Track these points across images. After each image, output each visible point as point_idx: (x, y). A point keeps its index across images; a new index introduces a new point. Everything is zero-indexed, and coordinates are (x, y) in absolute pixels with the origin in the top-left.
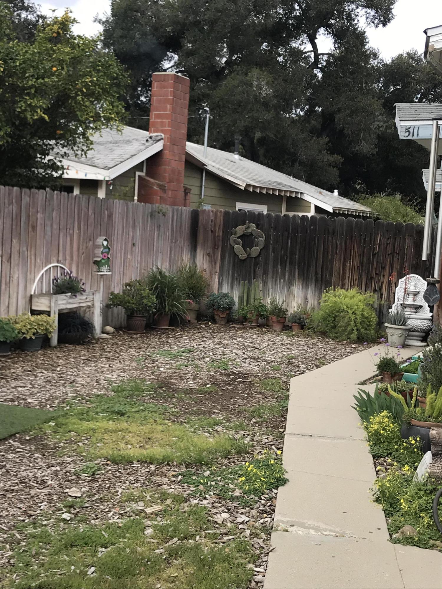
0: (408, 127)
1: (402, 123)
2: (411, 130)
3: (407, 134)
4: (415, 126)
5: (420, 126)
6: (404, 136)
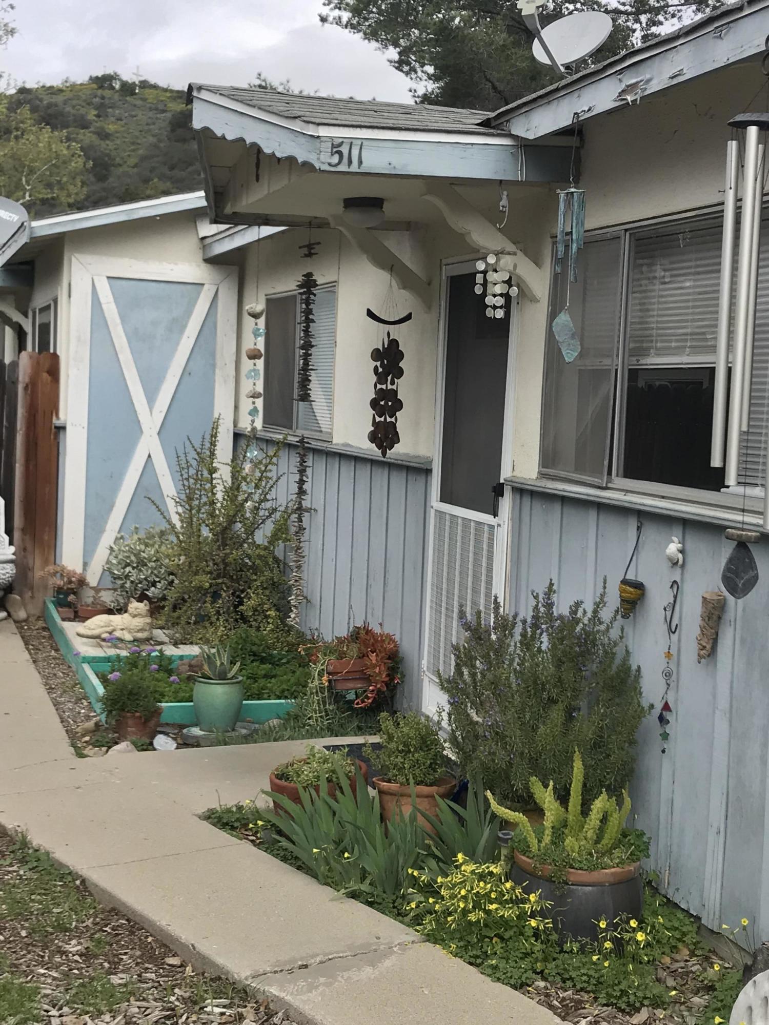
0: (337, 142)
1: (323, 132)
2: (345, 150)
3: (336, 159)
4: (354, 141)
5: (365, 143)
6: (330, 164)
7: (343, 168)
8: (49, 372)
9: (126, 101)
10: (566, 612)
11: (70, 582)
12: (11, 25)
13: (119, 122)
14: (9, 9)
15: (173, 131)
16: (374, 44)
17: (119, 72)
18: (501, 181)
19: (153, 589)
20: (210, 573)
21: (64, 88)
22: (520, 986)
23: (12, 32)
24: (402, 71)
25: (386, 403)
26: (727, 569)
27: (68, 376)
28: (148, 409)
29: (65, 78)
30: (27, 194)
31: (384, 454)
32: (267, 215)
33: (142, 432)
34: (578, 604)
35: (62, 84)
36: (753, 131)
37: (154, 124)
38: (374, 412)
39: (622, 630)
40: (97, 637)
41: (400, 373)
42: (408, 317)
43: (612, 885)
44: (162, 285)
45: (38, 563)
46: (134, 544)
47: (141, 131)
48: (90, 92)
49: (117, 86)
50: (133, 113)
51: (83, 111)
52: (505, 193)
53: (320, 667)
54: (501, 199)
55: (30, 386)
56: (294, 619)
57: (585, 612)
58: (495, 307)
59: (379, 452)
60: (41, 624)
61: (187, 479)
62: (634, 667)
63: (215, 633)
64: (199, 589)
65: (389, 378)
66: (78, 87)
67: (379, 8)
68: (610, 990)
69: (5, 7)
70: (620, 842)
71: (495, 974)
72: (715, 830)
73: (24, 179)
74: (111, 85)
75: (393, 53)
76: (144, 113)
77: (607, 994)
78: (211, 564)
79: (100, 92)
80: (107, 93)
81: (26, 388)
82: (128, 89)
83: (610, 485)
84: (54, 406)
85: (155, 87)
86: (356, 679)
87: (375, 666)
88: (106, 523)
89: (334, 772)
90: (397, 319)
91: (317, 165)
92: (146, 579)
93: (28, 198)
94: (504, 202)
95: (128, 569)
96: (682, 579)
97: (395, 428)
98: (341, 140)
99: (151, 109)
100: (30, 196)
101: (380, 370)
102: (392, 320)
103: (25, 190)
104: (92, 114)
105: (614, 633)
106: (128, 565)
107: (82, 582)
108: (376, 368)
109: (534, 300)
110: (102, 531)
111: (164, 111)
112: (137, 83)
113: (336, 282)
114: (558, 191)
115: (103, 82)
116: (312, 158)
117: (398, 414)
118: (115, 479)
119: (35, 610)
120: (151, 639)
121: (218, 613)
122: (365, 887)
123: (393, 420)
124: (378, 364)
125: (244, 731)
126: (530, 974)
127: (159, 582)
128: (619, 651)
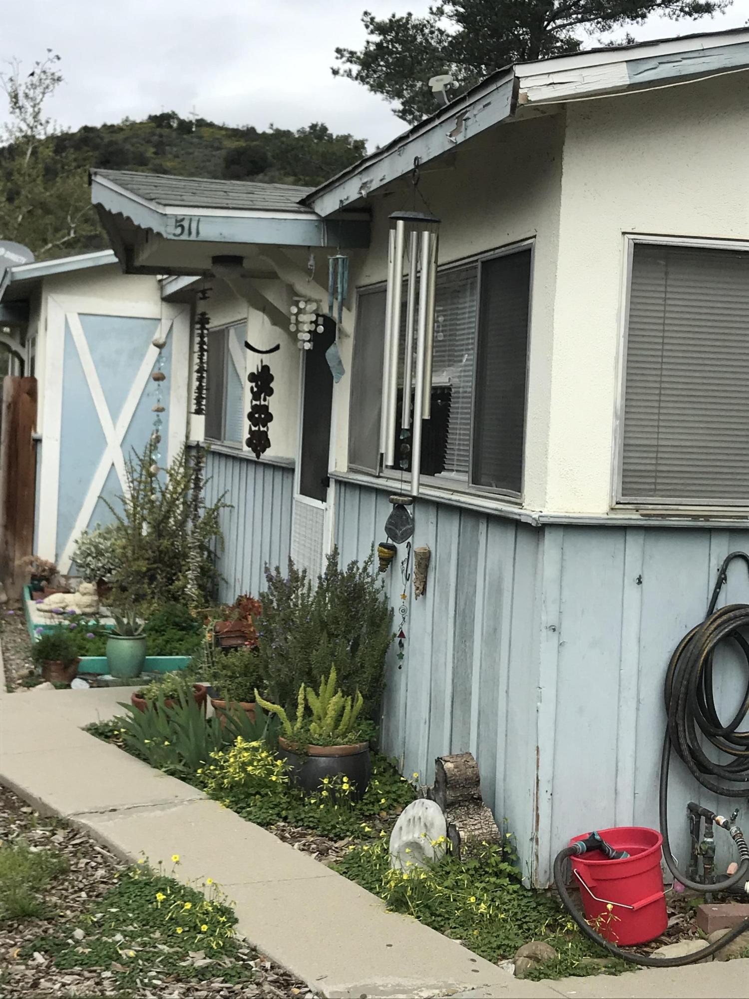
0: (179, 218)
1: (169, 211)
2: (186, 224)
3: (179, 230)
4: (193, 217)
5: (202, 219)
6: (174, 235)
7: (184, 237)
8: (28, 393)
9: (184, 139)
10: (345, 570)
11: (44, 570)
12: (57, 75)
13: (176, 159)
14: (56, 60)
15: (227, 167)
16: (379, 96)
17: (177, 112)
18: (309, 247)
19: (109, 575)
20: (148, 559)
21: (124, 127)
22: (265, 824)
23: (59, 79)
24: (405, 119)
25: (260, 416)
26: (389, 522)
27: (44, 397)
28: (112, 426)
29: (124, 118)
30: (72, 232)
31: (258, 456)
32: (169, 268)
33: (106, 443)
34: (355, 563)
35: (123, 122)
36: (400, 223)
37: (209, 161)
38: (250, 423)
39: (383, 582)
40: (51, 611)
41: (270, 392)
42: (277, 348)
43: (341, 756)
44: (124, 320)
45: (17, 554)
46: (95, 537)
47: (197, 168)
48: (150, 131)
49: (175, 124)
50: (191, 151)
51: (142, 149)
52: (312, 256)
53: (210, 627)
54: (309, 260)
55: (12, 405)
56: (190, 589)
57: (358, 569)
58: (304, 341)
59: (254, 455)
60: (17, 605)
61: (132, 482)
62: (389, 608)
63: (148, 608)
64: (138, 573)
65: (262, 396)
66: (139, 126)
67: (387, 61)
68: (325, 826)
69: (51, 58)
70: (353, 727)
71: (249, 817)
72: (424, 721)
73: (69, 218)
74: (169, 124)
75: (397, 104)
76: (201, 150)
77: (323, 828)
78: (150, 552)
79: (158, 131)
80: (165, 131)
81: (9, 407)
82: (185, 127)
83: (381, 474)
84: (32, 421)
85: (211, 125)
86: (236, 637)
87: (250, 626)
88: (75, 520)
89: (175, 690)
90: (268, 349)
91: (165, 235)
92: (103, 567)
93: (72, 235)
94: (311, 262)
95: (89, 558)
96: (413, 540)
97: (267, 435)
98: (182, 217)
99: (206, 147)
100: (75, 233)
101: (255, 389)
102: (264, 350)
103: (69, 229)
104: (150, 151)
105: (378, 584)
106: (89, 555)
107: (53, 570)
108: (252, 388)
109: (347, 336)
110: (71, 528)
111: (218, 149)
112: (194, 121)
113: (246, 318)
114: (329, 257)
115: (162, 121)
116: (162, 230)
117: (269, 424)
118: (84, 483)
119: (14, 595)
120: (98, 613)
121: (153, 593)
122: (180, 767)
123: (265, 429)
124: (254, 384)
125: (146, 678)
126: (274, 817)
127: (114, 569)
128: (381, 597)
